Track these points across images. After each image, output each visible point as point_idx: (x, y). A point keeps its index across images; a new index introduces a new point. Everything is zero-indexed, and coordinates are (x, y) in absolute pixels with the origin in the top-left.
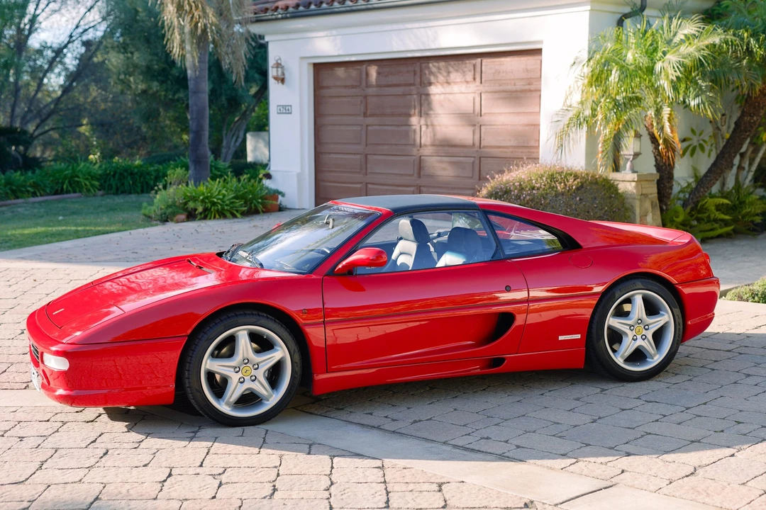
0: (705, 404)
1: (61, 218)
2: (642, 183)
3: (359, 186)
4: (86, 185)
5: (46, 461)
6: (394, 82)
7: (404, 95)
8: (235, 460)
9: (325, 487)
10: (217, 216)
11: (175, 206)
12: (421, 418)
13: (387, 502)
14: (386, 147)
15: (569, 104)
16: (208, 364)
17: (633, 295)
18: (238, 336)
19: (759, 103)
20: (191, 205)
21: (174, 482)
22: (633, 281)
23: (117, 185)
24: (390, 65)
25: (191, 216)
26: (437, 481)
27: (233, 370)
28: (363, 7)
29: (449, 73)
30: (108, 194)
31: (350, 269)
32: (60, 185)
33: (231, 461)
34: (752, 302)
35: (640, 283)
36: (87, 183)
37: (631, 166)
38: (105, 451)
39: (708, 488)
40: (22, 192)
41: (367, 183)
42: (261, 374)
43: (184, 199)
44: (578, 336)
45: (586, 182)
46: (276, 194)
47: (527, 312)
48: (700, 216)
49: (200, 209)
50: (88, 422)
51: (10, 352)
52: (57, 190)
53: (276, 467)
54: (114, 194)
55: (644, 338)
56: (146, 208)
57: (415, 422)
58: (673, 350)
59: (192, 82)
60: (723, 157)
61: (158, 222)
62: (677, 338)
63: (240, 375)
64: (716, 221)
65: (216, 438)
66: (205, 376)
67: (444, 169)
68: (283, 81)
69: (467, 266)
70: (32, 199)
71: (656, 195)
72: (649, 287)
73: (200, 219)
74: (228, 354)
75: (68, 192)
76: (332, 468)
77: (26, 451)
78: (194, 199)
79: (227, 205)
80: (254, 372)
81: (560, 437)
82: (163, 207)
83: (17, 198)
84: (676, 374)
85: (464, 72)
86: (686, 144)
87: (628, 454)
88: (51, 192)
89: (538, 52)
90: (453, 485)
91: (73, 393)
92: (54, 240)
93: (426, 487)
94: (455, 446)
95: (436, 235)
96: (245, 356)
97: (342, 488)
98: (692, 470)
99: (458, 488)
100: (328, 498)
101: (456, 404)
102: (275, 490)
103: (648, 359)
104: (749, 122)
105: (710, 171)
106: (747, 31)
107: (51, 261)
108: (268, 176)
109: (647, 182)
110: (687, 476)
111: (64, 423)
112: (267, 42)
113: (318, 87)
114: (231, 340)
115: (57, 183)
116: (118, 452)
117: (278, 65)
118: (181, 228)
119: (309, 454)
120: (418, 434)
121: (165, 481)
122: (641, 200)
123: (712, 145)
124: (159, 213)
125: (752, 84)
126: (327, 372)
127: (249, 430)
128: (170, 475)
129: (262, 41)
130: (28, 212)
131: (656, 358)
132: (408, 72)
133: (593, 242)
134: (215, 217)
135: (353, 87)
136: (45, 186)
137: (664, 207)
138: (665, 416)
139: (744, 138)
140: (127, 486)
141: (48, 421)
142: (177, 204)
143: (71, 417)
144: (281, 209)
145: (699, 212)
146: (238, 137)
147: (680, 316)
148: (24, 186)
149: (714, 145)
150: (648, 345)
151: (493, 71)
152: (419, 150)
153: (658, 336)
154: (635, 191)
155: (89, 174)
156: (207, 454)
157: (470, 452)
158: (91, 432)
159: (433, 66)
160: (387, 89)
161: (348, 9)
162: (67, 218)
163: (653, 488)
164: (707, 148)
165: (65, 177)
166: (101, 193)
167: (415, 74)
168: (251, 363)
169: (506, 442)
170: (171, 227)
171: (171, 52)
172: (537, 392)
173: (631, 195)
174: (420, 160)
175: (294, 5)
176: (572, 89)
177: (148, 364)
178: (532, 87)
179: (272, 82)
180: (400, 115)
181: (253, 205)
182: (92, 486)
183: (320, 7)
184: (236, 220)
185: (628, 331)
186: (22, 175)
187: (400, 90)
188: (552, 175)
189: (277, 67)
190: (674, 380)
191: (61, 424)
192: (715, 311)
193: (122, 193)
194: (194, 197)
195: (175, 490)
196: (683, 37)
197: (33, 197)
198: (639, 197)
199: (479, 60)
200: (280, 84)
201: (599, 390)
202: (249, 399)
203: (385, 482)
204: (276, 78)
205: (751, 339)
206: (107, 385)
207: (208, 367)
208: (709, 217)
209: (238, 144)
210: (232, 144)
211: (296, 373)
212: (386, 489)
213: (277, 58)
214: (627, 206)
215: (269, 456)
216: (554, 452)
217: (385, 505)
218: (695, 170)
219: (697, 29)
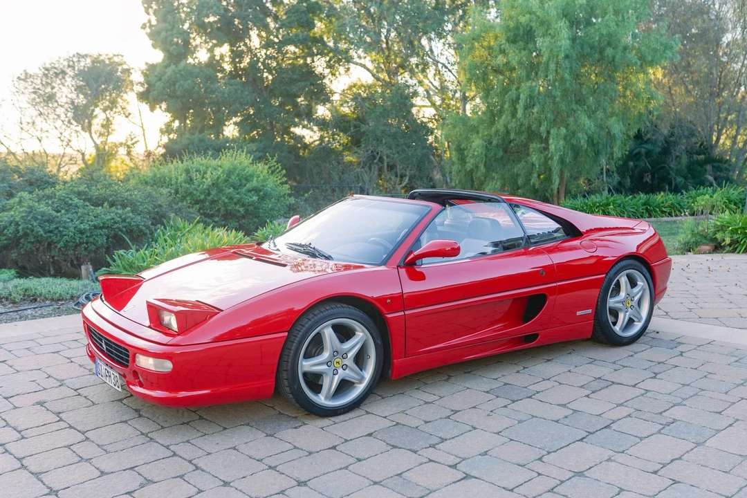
11: (702, 235)
20: (720, 235)
25: (718, 247)
43: (714, 228)
49: (728, 241)
70: (666, 219)
78: (724, 229)
82: (689, 235)
124: (683, 242)
142: (706, 234)
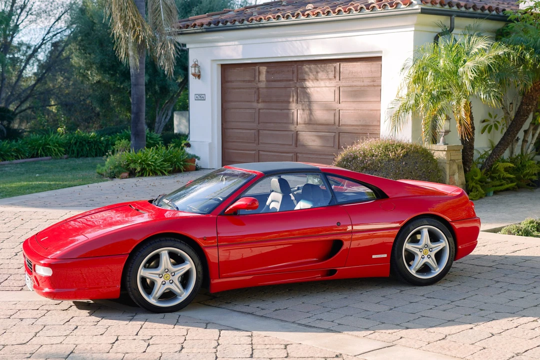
0: (464, 299)
1: (37, 175)
2: (451, 152)
3: (253, 152)
4: (54, 150)
5: (38, 332)
6: (279, 79)
7: (285, 88)
8: (158, 332)
9: (214, 346)
10: (151, 174)
11: (121, 167)
12: (281, 308)
13: (252, 354)
14: (272, 125)
15: (400, 96)
16: (142, 272)
17: (422, 229)
18: (161, 254)
19: (533, 97)
20: (132, 166)
21: (120, 343)
22: (422, 220)
23: (78, 150)
24: (275, 66)
25: (132, 174)
26: (285, 343)
27: (158, 276)
28: (257, 25)
29: (317, 72)
30: (71, 157)
31: (236, 210)
32: (36, 151)
33: (155, 332)
34: (517, 235)
35: (426, 221)
36: (56, 149)
37: (443, 140)
38: (76, 327)
39: (450, 346)
40: (8, 155)
41: (259, 151)
42: (176, 279)
43: (127, 162)
44: (385, 256)
45: (410, 151)
46: (194, 158)
47: (351, 240)
48: (493, 175)
49: (139, 169)
50: (63, 310)
51: (9, 267)
52: (34, 154)
53: (184, 336)
54: (75, 157)
55: (429, 257)
56: (99, 168)
57: (276, 310)
58: (448, 265)
59: (134, 77)
60: (509, 134)
61: (108, 178)
62: (451, 257)
63: (162, 279)
64: (504, 179)
65: (147, 319)
66: (140, 280)
67: (314, 141)
68: (199, 77)
69: (313, 209)
71: (461, 160)
72: (433, 223)
73: (138, 176)
74: (155, 266)
75: (41, 156)
76: (220, 336)
77: (25, 326)
78: (134, 162)
79: (158, 166)
80: (171, 278)
81: (367, 319)
82: (112, 167)
83: (5, 160)
84: (452, 281)
85: (327, 72)
86: (485, 124)
87: (407, 328)
88: (29, 156)
89: (379, 59)
90: (294, 346)
91: (55, 291)
92: (34, 191)
93: (277, 346)
94: (299, 324)
95: (296, 189)
96: (166, 267)
97: (225, 347)
98: (444, 337)
99: (297, 347)
100: (215, 353)
101: (305, 299)
102: (182, 348)
103: (432, 271)
104: (526, 109)
105: (500, 143)
106: (522, 46)
107: (33, 207)
108: (188, 145)
109: (455, 151)
110: (440, 340)
111: (48, 311)
112: (188, 49)
113: (224, 81)
114: (157, 257)
115: (34, 149)
116: (83, 327)
117: (196, 65)
118: (124, 182)
119: (206, 328)
120: (277, 317)
121: (114, 343)
122: (450, 164)
123: (503, 125)
124: (109, 171)
125: (526, 84)
126: (219, 278)
127: (168, 315)
128: (117, 340)
129: (184, 48)
130: (12, 171)
131: (437, 270)
132: (288, 71)
133: (396, 194)
134: (149, 175)
135: (249, 81)
136: (25, 152)
137: (468, 169)
138: (436, 306)
139: (523, 121)
140: (91, 346)
141: (38, 309)
142: (122, 165)
143: (52, 307)
144: (197, 169)
145: (493, 172)
146: (167, 115)
147: (453, 243)
148: (9, 152)
149: (505, 125)
150: (432, 262)
151: (348, 72)
152: (296, 127)
153: (439, 256)
154: (445, 158)
155: (57, 142)
156: (141, 328)
157: (308, 327)
158: (67, 316)
159: (306, 68)
160: (273, 83)
161: (246, 26)
162: (41, 175)
163: (417, 346)
164: (500, 127)
165: (40, 145)
166: (66, 156)
167: (293, 73)
168: (170, 272)
169: (333, 322)
170: (117, 181)
171: (119, 56)
172: (359, 292)
173: (443, 160)
174: (297, 135)
175: (207, 23)
176: (402, 86)
177: (103, 273)
178: (375, 84)
179: (191, 77)
180: (282, 102)
181: (177, 166)
182: (68, 346)
183: (225, 25)
184: (164, 177)
185: (418, 253)
186: (8, 143)
187: (283, 84)
188: (387, 146)
189: (195, 67)
190: (449, 285)
191: (46, 311)
192: (478, 240)
193: (81, 156)
194: (134, 160)
195: (121, 348)
196: (477, 51)
197: (16, 159)
198: (448, 162)
199: (338, 63)
200: (197, 79)
201: (399, 291)
202: (169, 295)
203: (252, 344)
204: (194, 75)
205: (507, 259)
206: (76, 285)
207: (142, 274)
208: (499, 176)
209: (167, 120)
210: (163, 120)
211: (199, 278)
212: (252, 348)
213: (195, 60)
214: (440, 168)
215: (180, 330)
216: (361, 327)
217: (250, 356)
218: (492, 142)
219: (487, 45)
